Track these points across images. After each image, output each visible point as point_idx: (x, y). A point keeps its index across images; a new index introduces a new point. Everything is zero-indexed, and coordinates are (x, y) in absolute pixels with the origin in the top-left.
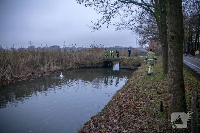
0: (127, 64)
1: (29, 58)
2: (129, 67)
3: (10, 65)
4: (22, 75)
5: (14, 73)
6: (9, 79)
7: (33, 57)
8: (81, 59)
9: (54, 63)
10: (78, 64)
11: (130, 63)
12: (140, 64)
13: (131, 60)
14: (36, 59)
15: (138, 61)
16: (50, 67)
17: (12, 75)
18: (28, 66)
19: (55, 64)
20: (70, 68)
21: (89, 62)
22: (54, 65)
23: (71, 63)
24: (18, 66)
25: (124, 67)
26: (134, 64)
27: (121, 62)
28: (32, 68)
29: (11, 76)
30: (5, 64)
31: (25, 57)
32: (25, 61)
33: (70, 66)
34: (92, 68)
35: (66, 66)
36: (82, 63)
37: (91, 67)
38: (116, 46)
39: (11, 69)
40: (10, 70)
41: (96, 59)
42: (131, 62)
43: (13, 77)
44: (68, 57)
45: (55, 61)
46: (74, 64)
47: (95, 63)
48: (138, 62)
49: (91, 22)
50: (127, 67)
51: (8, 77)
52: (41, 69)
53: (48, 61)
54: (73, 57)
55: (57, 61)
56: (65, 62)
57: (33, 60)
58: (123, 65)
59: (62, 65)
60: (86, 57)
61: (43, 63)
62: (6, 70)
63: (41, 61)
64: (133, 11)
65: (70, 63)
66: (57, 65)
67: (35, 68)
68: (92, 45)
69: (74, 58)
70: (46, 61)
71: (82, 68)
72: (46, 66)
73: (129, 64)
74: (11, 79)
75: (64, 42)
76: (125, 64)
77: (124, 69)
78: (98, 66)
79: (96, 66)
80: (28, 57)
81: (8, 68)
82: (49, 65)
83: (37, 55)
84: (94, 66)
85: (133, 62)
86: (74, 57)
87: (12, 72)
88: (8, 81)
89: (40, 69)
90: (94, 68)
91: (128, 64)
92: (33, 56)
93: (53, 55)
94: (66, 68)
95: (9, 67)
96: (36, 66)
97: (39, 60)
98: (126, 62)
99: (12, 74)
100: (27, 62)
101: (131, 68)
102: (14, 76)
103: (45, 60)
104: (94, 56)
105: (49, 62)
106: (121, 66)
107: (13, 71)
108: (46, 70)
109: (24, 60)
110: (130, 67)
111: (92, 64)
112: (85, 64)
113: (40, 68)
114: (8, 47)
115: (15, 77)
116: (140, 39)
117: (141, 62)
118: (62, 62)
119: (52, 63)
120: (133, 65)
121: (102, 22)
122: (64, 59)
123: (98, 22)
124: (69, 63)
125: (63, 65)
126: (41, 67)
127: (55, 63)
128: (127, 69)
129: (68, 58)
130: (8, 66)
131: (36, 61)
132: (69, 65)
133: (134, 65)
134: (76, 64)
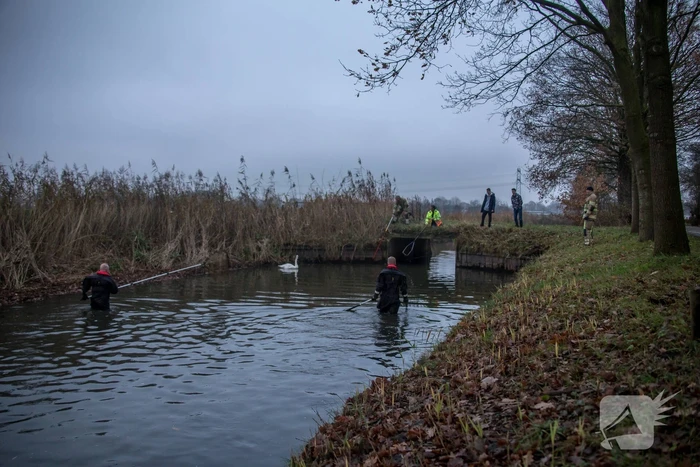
0: (487, 252)
1: (105, 212)
2: (496, 262)
3: (27, 232)
4: (73, 273)
5: (42, 264)
6: (19, 285)
7: (119, 210)
8: (304, 229)
9: (201, 238)
10: (295, 245)
11: (499, 246)
12: (539, 247)
13: (503, 232)
14: (131, 219)
15: (534, 237)
16: (183, 252)
17: (31, 272)
18: (99, 243)
19: (205, 242)
20: (261, 259)
21: (338, 241)
22: (200, 244)
23: (266, 241)
24: (57, 236)
25: (475, 261)
26: (516, 250)
27: (464, 243)
28: (113, 252)
29: (29, 276)
30: (8, 226)
31: (89, 206)
32: (87, 219)
33: (263, 252)
34: (349, 262)
35: (247, 252)
36: (310, 241)
37: (344, 258)
38: (438, 200)
39: (29, 246)
40: (27, 253)
41: (366, 230)
42: (506, 242)
43: (38, 281)
44: (256, 217)
45: (203, 231)
46: (278, 246)
47: (362, 246)
48: (533, 241)
49: (360, 51)
50: (488, 262)
51: (16, 277)
52: (151, 257)
53: (177, 228)
54: (275, 217)
55: (213, 230)
56: (244, 238)
57: (117, 222)
58: (472, 253)
59: (230, 247)
60: (327, 221)
61: (157, 235)
62: (8, 251)
63: (149, 226)
64: (519, 33)
65: (262, 243)
66: (212, 246)
67: (125, 250)
68: (350, 173)
69: (280, 222)
70: (170, 226)
71: (311, 262)
72: (170, 247)
73: (495, 251)
74: (27, 284)
75: (242, 160)
76: (479, 251)
77: (476, 268)
78: (373, 255)
79: (364, 256)
80: (102, 206)
81: (18, 244)
82: (182, 243)
83: (136, 201)
84: (357, 257)
85: (512, 241)
86: (279, 218)
87: (32, 256)
88: (15, 290)
89: (143, 257)
90: (356, 262)
91: (492, 250)
92: (119, 205)
93: (196, 208)
94: (247, 258)
95: (23, 240)
96: (129, 243)
97: (143, 222)
98: (483, 242)
99: (35, 266)
100: (95, 227)
101: (503, 267)
102: (40, 274)
103: (167, 224)
104: (355, 218)
105: (180, 233)
106: (464, 257)
107: (36, 257)
108: (168, 261)
109: (82, 217)
110: (501, 261)
111: (349, 247)
112: (321, 249)
113: (145, 254)
114: (22, 162)
115: (45, 279)
116: (536, 162)
117: (545, 241)
118: (232, 234)
119: (192, 237)
120: (514, 254)
121: (403, 51)
122: (241, 224)
123: (387, 54)
124: (257, 240)
125: (234, 249)
126: (149, 250)
127: (204, 237)
128: (487, 270)
129: (256, 221)
130: (18, 237)
131: (132, 223)
132: (259, 249)
133: (516, 255)
134: (287, 245)
